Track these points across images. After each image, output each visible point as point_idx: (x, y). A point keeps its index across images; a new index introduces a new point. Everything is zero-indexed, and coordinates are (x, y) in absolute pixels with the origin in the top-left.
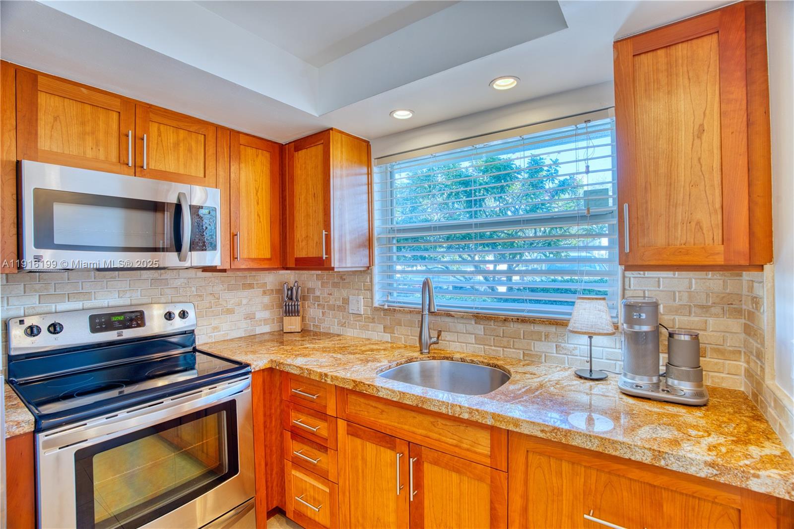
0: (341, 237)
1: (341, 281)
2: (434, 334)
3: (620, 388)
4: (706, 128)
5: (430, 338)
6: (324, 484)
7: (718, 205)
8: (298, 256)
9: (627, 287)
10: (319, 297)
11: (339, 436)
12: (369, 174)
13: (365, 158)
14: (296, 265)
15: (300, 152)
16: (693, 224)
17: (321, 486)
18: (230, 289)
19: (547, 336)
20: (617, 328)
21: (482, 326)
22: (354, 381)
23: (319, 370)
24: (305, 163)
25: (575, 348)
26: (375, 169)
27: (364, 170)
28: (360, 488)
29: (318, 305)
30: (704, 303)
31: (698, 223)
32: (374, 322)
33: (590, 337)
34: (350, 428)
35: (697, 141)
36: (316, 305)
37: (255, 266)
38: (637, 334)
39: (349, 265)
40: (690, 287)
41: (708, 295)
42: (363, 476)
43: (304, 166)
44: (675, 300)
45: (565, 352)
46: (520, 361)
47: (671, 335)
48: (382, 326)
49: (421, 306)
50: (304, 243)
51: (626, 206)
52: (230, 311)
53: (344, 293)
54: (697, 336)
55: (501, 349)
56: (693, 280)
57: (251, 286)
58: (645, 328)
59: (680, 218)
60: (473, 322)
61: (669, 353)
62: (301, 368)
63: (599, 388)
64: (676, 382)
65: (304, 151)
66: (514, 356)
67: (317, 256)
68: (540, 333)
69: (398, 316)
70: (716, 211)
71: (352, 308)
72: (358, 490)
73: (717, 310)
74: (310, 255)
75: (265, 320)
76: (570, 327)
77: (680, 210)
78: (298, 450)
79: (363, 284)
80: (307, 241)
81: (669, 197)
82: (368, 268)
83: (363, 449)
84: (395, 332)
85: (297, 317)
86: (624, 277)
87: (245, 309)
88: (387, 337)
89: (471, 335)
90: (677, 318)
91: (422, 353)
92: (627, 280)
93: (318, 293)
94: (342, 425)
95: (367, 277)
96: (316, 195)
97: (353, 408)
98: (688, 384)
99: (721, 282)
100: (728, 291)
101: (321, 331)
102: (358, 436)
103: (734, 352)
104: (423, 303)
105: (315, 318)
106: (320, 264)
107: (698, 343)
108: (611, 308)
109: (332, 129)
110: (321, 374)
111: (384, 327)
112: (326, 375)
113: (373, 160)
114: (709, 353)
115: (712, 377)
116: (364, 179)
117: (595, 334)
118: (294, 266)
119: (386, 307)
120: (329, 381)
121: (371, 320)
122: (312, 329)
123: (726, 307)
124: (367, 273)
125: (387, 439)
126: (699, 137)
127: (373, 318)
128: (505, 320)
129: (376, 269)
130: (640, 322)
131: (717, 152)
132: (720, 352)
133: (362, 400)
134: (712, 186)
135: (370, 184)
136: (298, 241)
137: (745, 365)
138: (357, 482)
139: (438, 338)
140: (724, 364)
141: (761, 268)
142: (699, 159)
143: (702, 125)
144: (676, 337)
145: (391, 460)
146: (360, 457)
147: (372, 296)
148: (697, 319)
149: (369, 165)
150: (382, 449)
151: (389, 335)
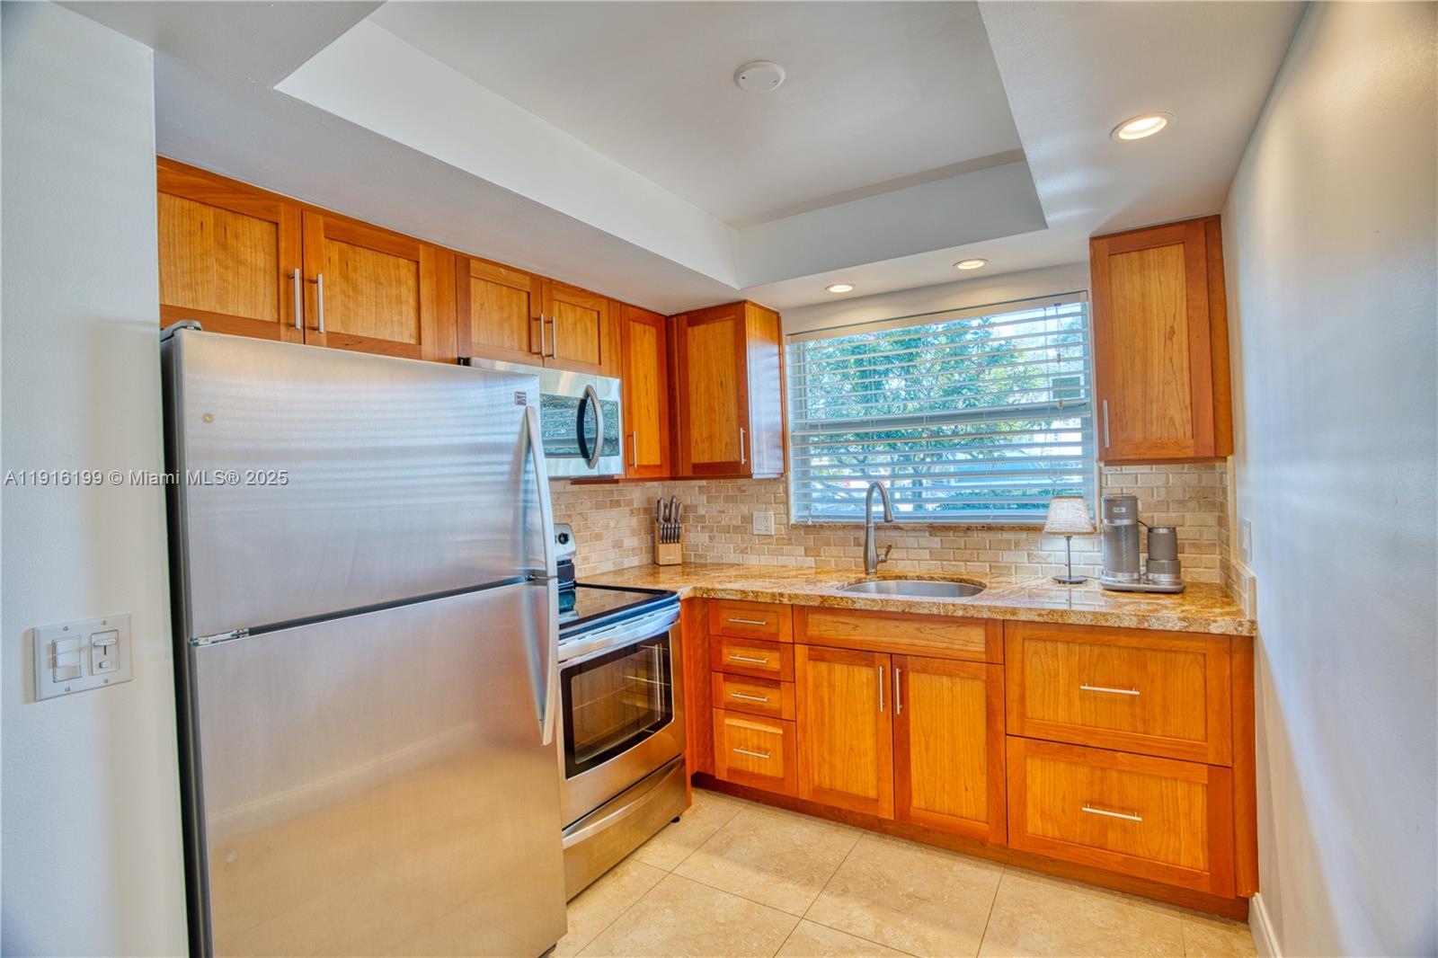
0: (758, 435)
1: (739, 494)
2: (883, 551)
3: (1103, 585)
4: (1176, 331)
5: (878, 556)
6: (774, 725)
7: (1188, 402)
8: (697, 462)
9: (1104, 485)
10: (704, 516)
11: (797, 664)
12: (781, 354)
13: (775, 335)
14: (694, 473)
15: (696, 328)
16: (1167, 420)
17: (770, 729)
18: (600, 506)
19: (1017, 544)
20: (1095, 529)
21: (939, 539)
22: (821, 597)
23: (770, 591)
24: (705, 342)
25: (1050, 555)
26: (787, 348)
27: (775, 349)
28: (826, 719)
29: (703, 527)
30: (1181, 497)
31: (1171, 419)
32: (790, 544)
33: (1068, 538)
34: (812, 652)
35: (1168, 342)
36: (699, 528)
37: (648, 475)
38: (1117, 529)
39: (766, 471)
40: (1168, 483)
41: (1184, 490)
42: (830, 706)
43: (703, 346)
44: (1153, 497)
45: (1037, 560)
46: (986, 574)
47: (1150, 530)
48: (803, 548)
49: (865, 520)
50: (706, 445)
51: (1105, 403)
52: (598, 537)
53: (744, 509)
54: (1174, 528)
55: (963, 563)
56: (1170, 475)
57: (616, 504)
58: (1126, 522)
59: (1155, 416)
60: (927, 534)
61: (1149, 552)
62: (743, 592)
63: (1078, 591)
64: (1156, 576)
65: (702, 327)
66: (979, 570)
67: (727, 460)
68: (1008, 541)
69: (827, 534)
70: (1186, 408)
71: (758, 527)
72: (823, 723)
73: (1193, 504)
74: (717, 460)
75: (633, 549)
76: (1047, 528)
77: (1154, 406)
78: (735, 693)
79: (773, 495)
80: (711, 442)
81: (1145, 393)
82: (782, 474)
83: (829, 674)
84: (822, 554)
85: (677, 545)
86: (1101, 474)
87: (613, 535)
88: (810, 561)
89: (925, 551)
90: (1155, 515)
91: (867, 574)
92: (1104, 477)
93: (702, 511)
94: (801, 651)
95: (779, 487)
96: (724, 384)
97: (815, 628)
98: (1167, 575)
99: (1196, 476)
100: (1203, 485)
101: (709, 561)
102: (823, 660)
103: (1210, 546)
104: (867, 517)
105: (697, 545)
106: (731, 470)
107: (1176, 539)
108: (1089, 508)
109: (745, 302)
110: (773, 595)
111: (806, 550)
112: (781, 595)
113: (784, 336)
114: (1187, 550)
115: (1192, 573)
116: (775, 360)
117: (1075, 533)
118: (691, 474)
119: (810, 523)
120: (785, 601)
121: (787, 542)
122: (693, 560)
123: (1202, 501)
124: (780, 482)
125: (862, 655)
126: (1171, 339)
127: (790, 539)
128: (968, 529)
129: (791, 476)
130: (1120, 516)
131: (1185, 352)
132: (1197, 546)
133: (829, 618)
134: (1183, 384)
135: (781, 367)
136: (697, 442)
137: (1219, 557)
138: (822, 712)
139: (886, 555)
140: (1201, 559)
141: (1225, 459)
142: (1171, 359)
143: (1172, 327)
144: (1155, 531)
145: (868, 679)
146: (826, 684)
147: (788, 511)
148: (1174, 514)
149: (780, 343)
150: (856, 668)
151: (813, 559)
